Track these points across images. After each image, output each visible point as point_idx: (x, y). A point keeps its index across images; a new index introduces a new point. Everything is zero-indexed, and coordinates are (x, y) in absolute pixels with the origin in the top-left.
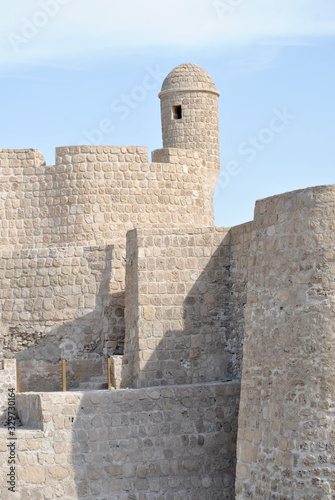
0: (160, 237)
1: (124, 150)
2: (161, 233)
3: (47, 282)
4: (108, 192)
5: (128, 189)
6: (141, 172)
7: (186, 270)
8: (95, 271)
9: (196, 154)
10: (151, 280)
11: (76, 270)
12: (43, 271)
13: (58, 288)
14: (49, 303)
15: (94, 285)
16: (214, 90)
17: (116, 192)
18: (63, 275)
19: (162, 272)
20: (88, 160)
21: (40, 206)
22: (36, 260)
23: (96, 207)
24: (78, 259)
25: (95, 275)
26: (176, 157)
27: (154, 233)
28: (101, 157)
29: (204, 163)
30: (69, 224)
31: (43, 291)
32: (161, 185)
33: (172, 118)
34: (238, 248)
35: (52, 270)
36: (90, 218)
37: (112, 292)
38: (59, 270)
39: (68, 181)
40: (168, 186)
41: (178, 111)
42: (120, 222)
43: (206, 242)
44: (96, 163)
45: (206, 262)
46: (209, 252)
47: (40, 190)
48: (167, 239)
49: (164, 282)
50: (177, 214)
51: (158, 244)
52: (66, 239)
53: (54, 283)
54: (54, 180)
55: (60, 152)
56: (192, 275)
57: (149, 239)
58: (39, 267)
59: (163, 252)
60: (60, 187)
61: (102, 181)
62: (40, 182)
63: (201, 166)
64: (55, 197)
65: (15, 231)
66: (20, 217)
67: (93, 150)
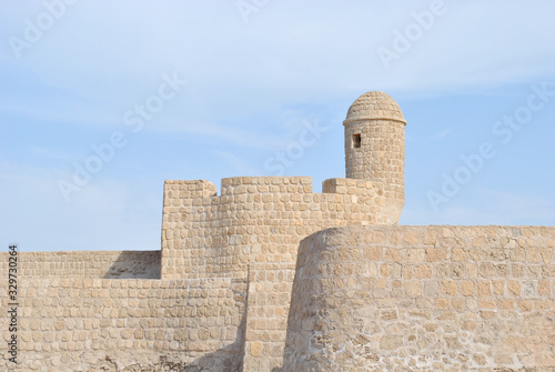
0: (273, 272)
1: (287, 181)
2: (275, 268)
3: (195, 313)
4: (267, 223)
5: (288, 220)
6: (303, 203)
8: (239, 303)
9: (369, 184)
10: (261, 315)
11: (221, 302)
12: (193, 301)
13: (203, 319)
14: (194, 334)
15: (237, 318)
16: (396, 118)
17: (275, 224)
18: (208, 306)
19: (274, 307)
20: (249, 192)
21: (206, 236)
22: (188, 290)
23: (253, 238)
24: (225, 290)
25: (239, 307)
26: (345, 188)
27: (268, 268)
28: (261, 188)
29: (380, 193)
30: (228, 255)
31: (190, 321)
32: (325, 216)
33: (352, 147)
35: (200, 302)
36: (247, 249)
38: (206, 301)
39: (229, 212)
40: (333, 216)
41: (358, 139)
42: (277, 253)
44: (256, 194)
47: (206, 220)
48: (281, 274)
49: (275, 318)
51: (270, 279)
52: (223, 269)
53: (200, 314)
54: (218, 210)
55: (225, 183)
57: (262, 274)
58: (189, 297)
59: (276, 287)
60: (223, 218)
62: (206, 212)
63: (376, 195)
64: (218, 228)
65: (182, 260)
66: (187, 247)
67: (255, 181)
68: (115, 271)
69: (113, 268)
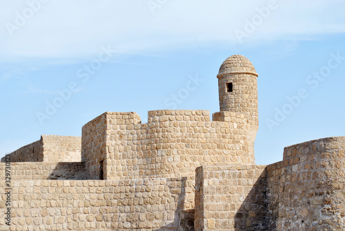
0: (218, 172)
1: (194, 113)
2: (219, 169)
3: (142, 202)
4: (183, 141)
5: (196, 139)
6: (205, 128)
7: (236, 194)
8: (174, 195)
9: (242, 116)
10: (212, 201)
11: (161, 194)
12: (139, 194)
13: (149, 206)
14: (143, 217)
15: (174, 205)
16: (254, 73)
17: (188, 142)
18: (152, 197)
19: (220, 195)
20: (170, 120)
21: (138, 150)
22: (134, 187)
23: (175, 151)
24: (163, 186)
25: (174, 197)
26: (229, 118)
27: (214, 169)
28: (178, 117)
29: (248, 122)
30: (157, 163)
31: (139, 208)
32: (219, 137)
33: (226, 91)
34: (272, 179)
35: (145, 194)
36: (170, 159)
37: (185, 209)
38: (150, 194)
39: (156, 134)
40: (224, 137)
41: (230, 87)
42: (191, 161)
43: (250, 175)
44: (175, 121)
45: (250, 189)
46: (252, 182)
47: (137, 140)
48: (223, 173)
49: (221, 203)
50: (230, 156)
51: (216, 177)
52: (154, 172)
53: (146, 203)
54: (147, 133)
55: (151, 114)
56: (240, 198)
57: (211, 173)
58: (136, 192)
59: (220, 182)
60: (151, 138)
61: (179, 134)
62: (137, 134)
63: (246, 124)
64: (147, 145)
65: (120, 167)
66: (124, 158)
67: (173, 113)
68: (53, 177)
69: (52, 175)
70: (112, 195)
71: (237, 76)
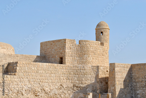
0: (119, 65)
3: (83, 74)
4: (93, 52)
5: (97, 52)
6: (99, 48)
7: (124, 74)
8: (94, 72)
10: (118, 75)
11: (90, 71)
12: (82, 71)
13: (86, 75)
14: (83, 79)
15: (94, 76)
19: (120, 74)
20: (89, 44)
21: (76, 54)
22: (79, 68)
23: (91, 56)
24: (90, 68)
25: (94, 73)
26: (105, 45)
28: (92, 43)
30: (84, 59)
31: (82, 76)
32: (102, 51)
34: (135, 69)
35: (84, 71)
36: (89, 59)
37: (99, 77)
38: (86, 71)
39: (84, 49)
40: (104, 52)
42: (95, 60)
43: (127, 67)
44: (91, 45)
45: (127, 72)
47: (76, 50)
52: (83, 63)
53: (84, 74)
54: (80, 48)
57: (117, 66)
58: (80, 70)
59: (120, 69)
60: (82, 50)
61: (92, 50)
62: (76, 48)
64: (80, 52)
65: (70, 60)
66: (71, 57)
67: (90, 42)
68: (35, 61)
69: (35, 60)
70: (71, 71)
71: (105, 29)
